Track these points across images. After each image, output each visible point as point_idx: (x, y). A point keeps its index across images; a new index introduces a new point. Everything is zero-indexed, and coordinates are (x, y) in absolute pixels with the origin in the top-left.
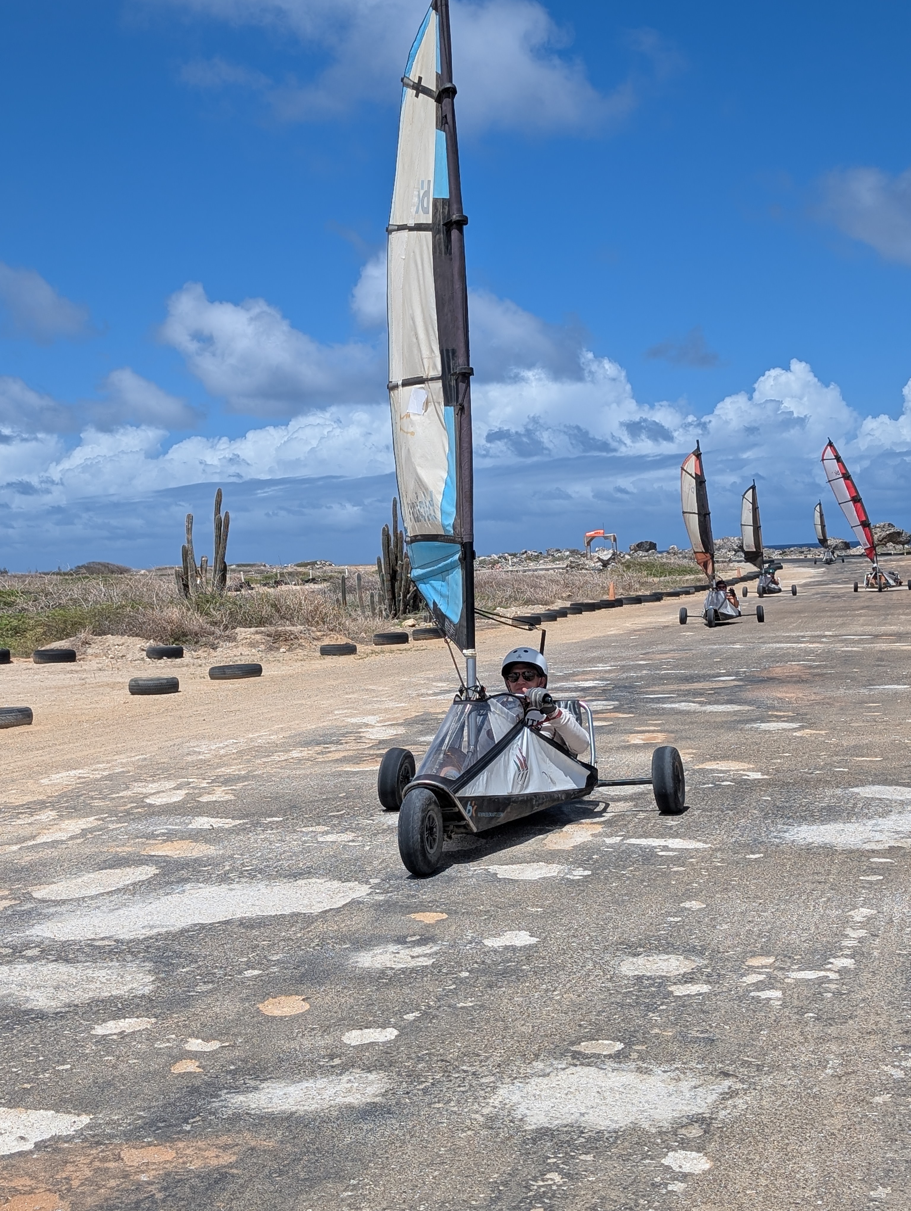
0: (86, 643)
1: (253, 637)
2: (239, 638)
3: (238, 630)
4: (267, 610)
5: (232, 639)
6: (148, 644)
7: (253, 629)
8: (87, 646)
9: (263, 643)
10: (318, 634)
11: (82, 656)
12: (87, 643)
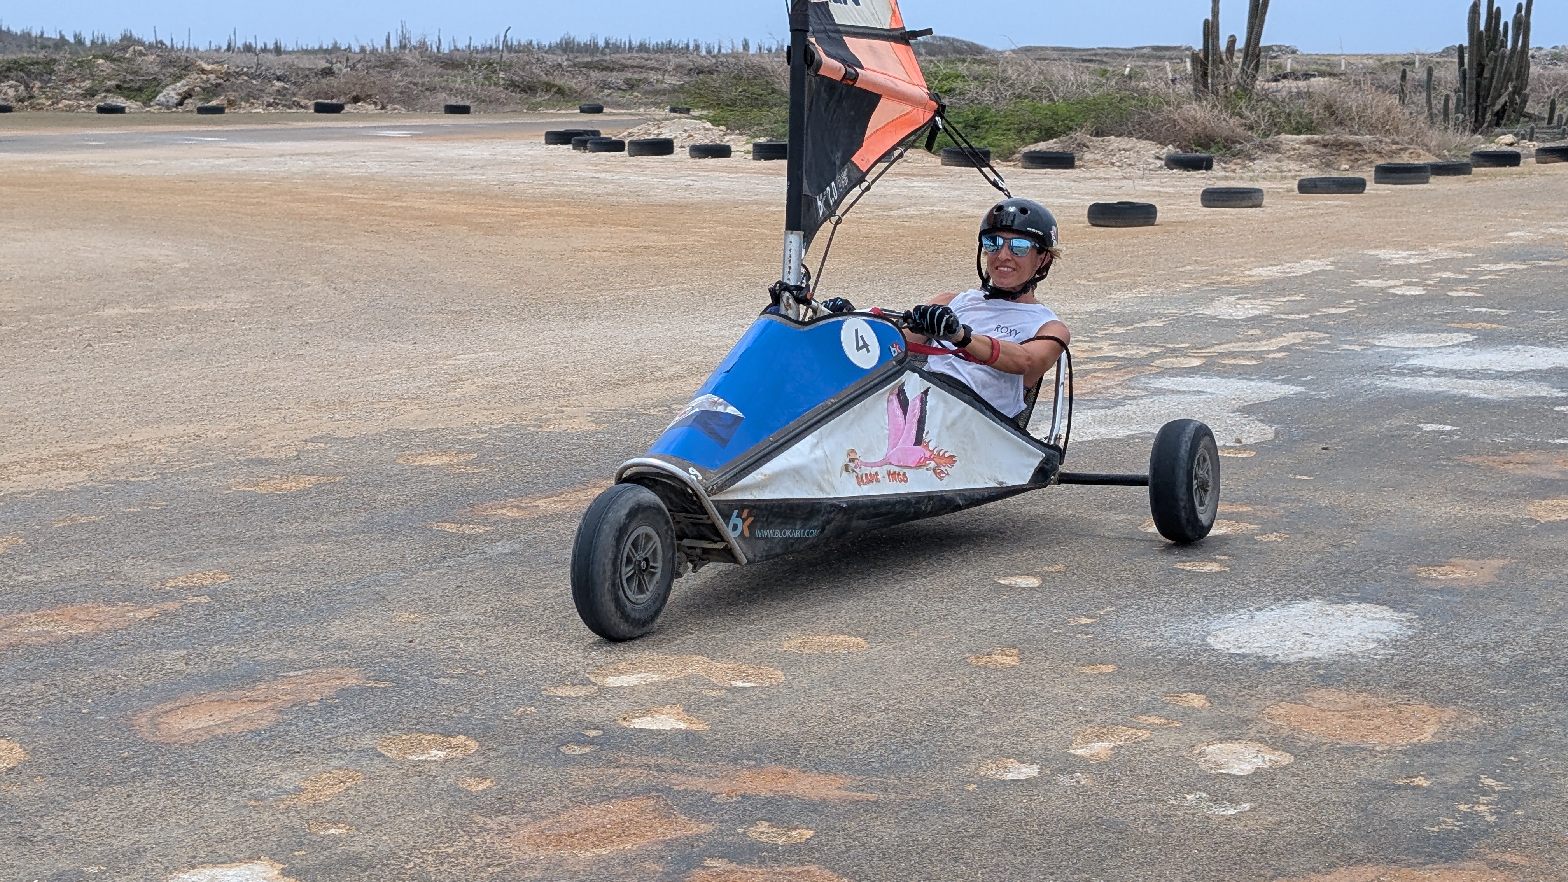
0: (1082, 146)
1: (1303, 147)
2: (1285, 147)
3: (1283, 137)
4: (1317, 113)
5: (1274, 149)
6: (1165, 150)
7: (1303, 137)
8: (1085, 149)
9: (1316, 156)
10: (1394, 147)
11: (1081, 163)
12: (1084, 145)
